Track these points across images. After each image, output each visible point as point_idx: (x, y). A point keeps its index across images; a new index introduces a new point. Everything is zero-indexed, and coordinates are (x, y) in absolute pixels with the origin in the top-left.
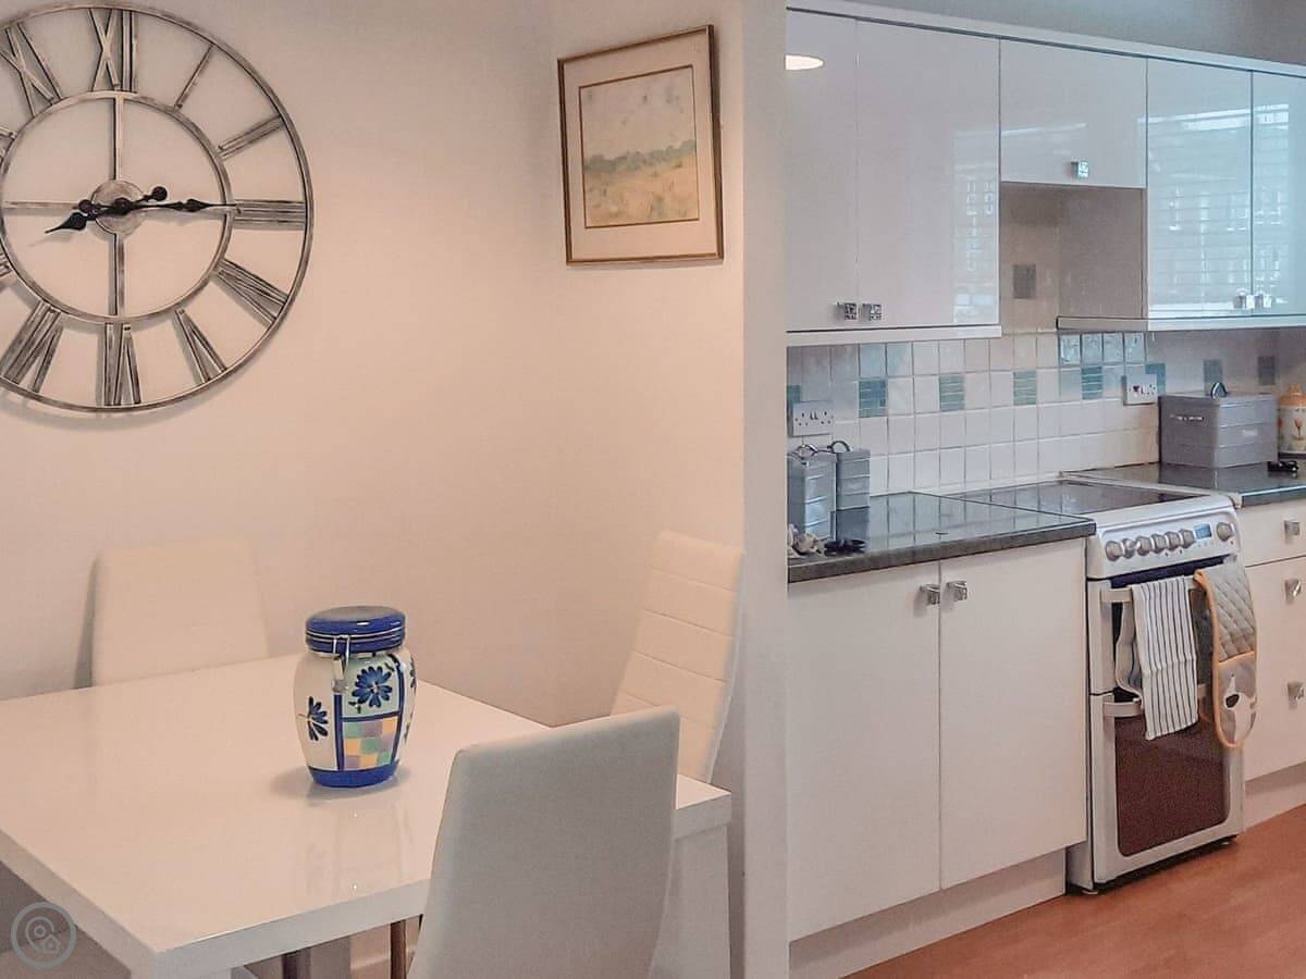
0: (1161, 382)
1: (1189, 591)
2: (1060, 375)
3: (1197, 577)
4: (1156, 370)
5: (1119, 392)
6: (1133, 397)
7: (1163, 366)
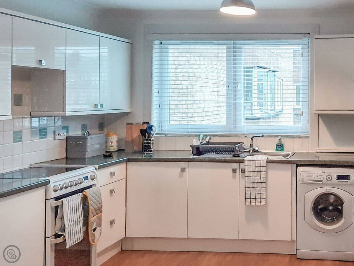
0: (67, 132)
1: (82, 198)
2: (31, 132)
3: (84, 193)
4: (66, 128)
5: (52, 136)
6: (58, 137)
7: (68, 127)
